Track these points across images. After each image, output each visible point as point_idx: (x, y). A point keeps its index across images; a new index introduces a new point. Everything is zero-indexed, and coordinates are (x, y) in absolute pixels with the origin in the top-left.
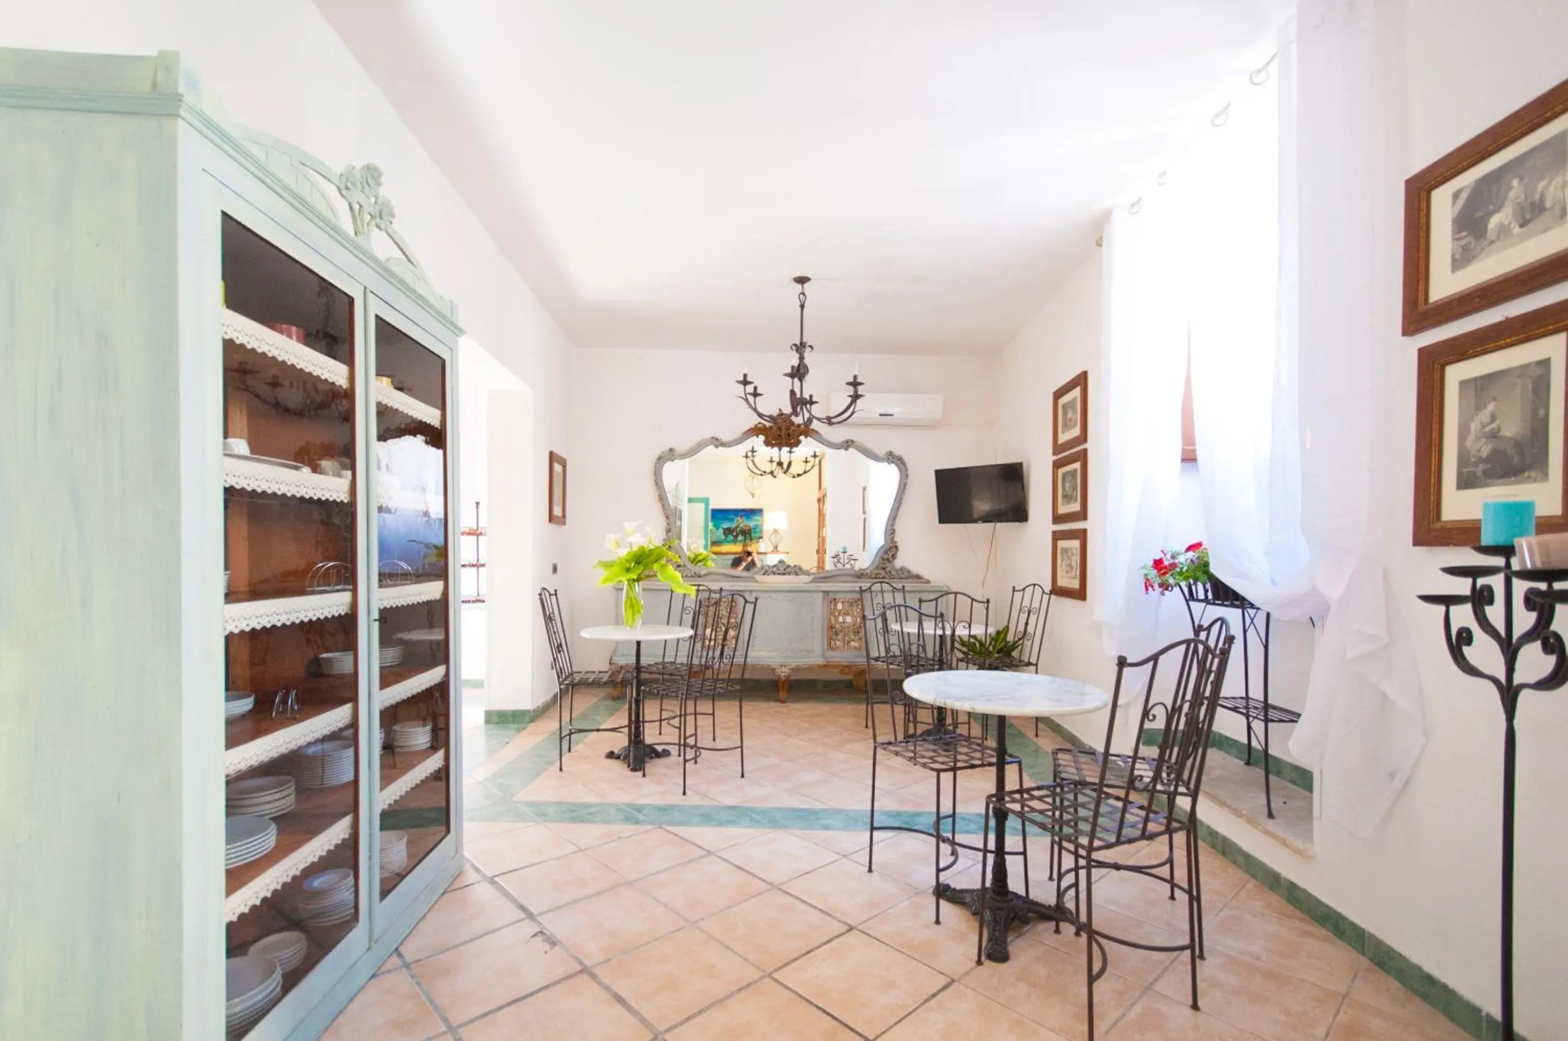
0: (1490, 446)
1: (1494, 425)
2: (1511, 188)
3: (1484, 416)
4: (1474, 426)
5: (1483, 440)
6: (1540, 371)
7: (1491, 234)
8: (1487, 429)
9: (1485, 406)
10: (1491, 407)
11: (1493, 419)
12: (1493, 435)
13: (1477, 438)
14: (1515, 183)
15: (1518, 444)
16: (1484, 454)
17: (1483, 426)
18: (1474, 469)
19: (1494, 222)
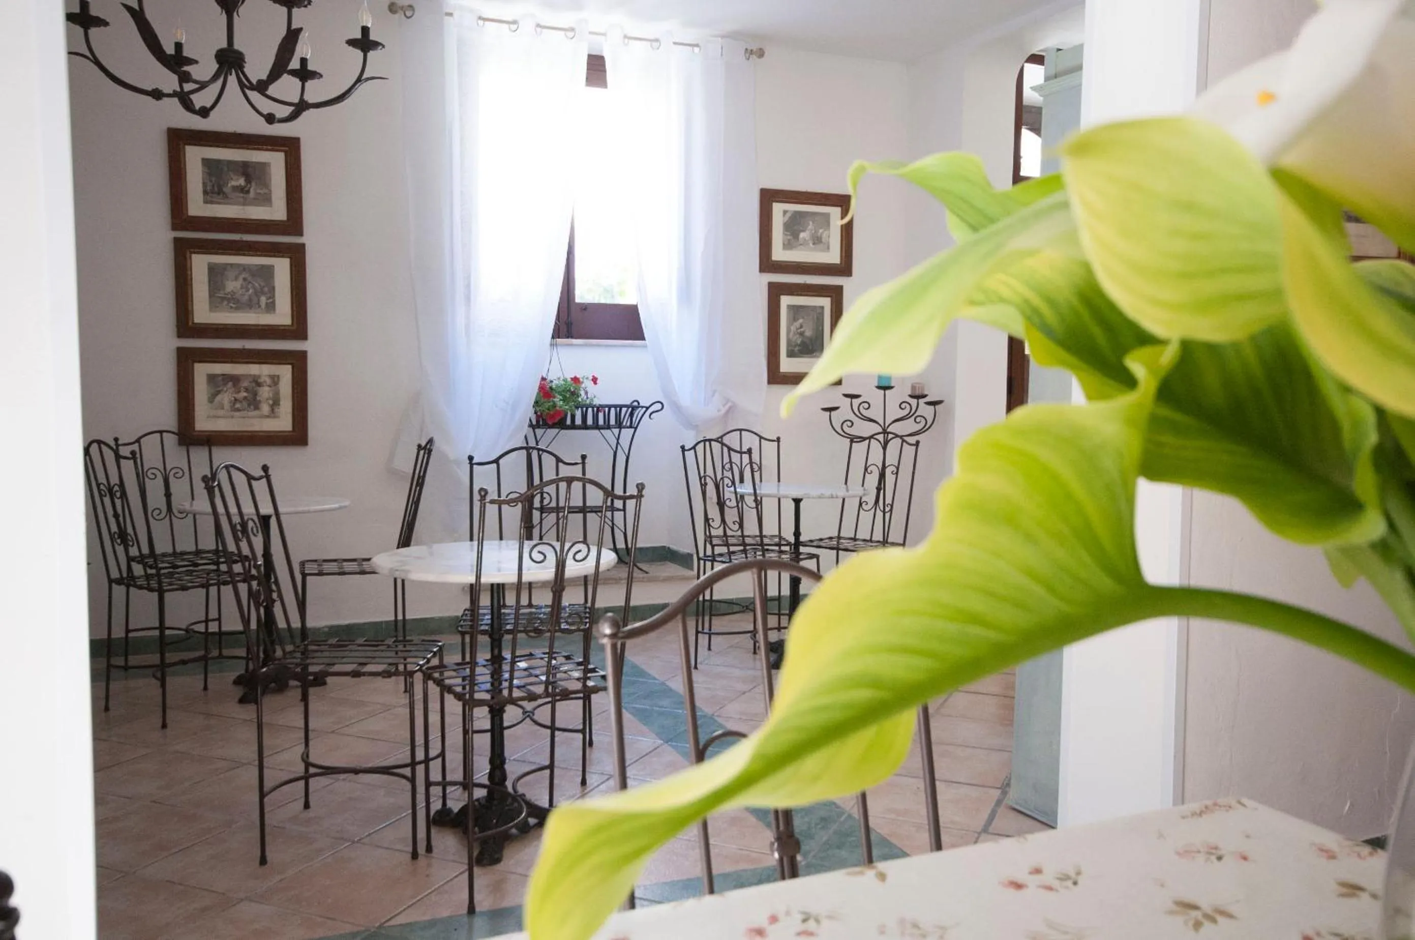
0: (800, 340)
1: (802, 330)
2: (809, 224)
3: (797, 324)
4: (793, 328)
5: (798, 336)
6: (819, 311)
7: (801, 241)
8: (799, 331)
9: (798, 319)
10: (801, 321)
11: (801, 327)
12: (802, 334)
13: (795, 334)
14: (811, 223)
15: (811, 339)
16: (799, 342)
17: (797, 329)
18: (793, 349)
19: (802, 235)
